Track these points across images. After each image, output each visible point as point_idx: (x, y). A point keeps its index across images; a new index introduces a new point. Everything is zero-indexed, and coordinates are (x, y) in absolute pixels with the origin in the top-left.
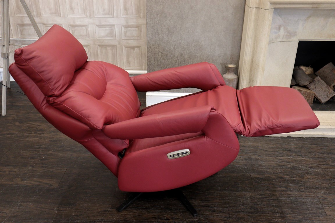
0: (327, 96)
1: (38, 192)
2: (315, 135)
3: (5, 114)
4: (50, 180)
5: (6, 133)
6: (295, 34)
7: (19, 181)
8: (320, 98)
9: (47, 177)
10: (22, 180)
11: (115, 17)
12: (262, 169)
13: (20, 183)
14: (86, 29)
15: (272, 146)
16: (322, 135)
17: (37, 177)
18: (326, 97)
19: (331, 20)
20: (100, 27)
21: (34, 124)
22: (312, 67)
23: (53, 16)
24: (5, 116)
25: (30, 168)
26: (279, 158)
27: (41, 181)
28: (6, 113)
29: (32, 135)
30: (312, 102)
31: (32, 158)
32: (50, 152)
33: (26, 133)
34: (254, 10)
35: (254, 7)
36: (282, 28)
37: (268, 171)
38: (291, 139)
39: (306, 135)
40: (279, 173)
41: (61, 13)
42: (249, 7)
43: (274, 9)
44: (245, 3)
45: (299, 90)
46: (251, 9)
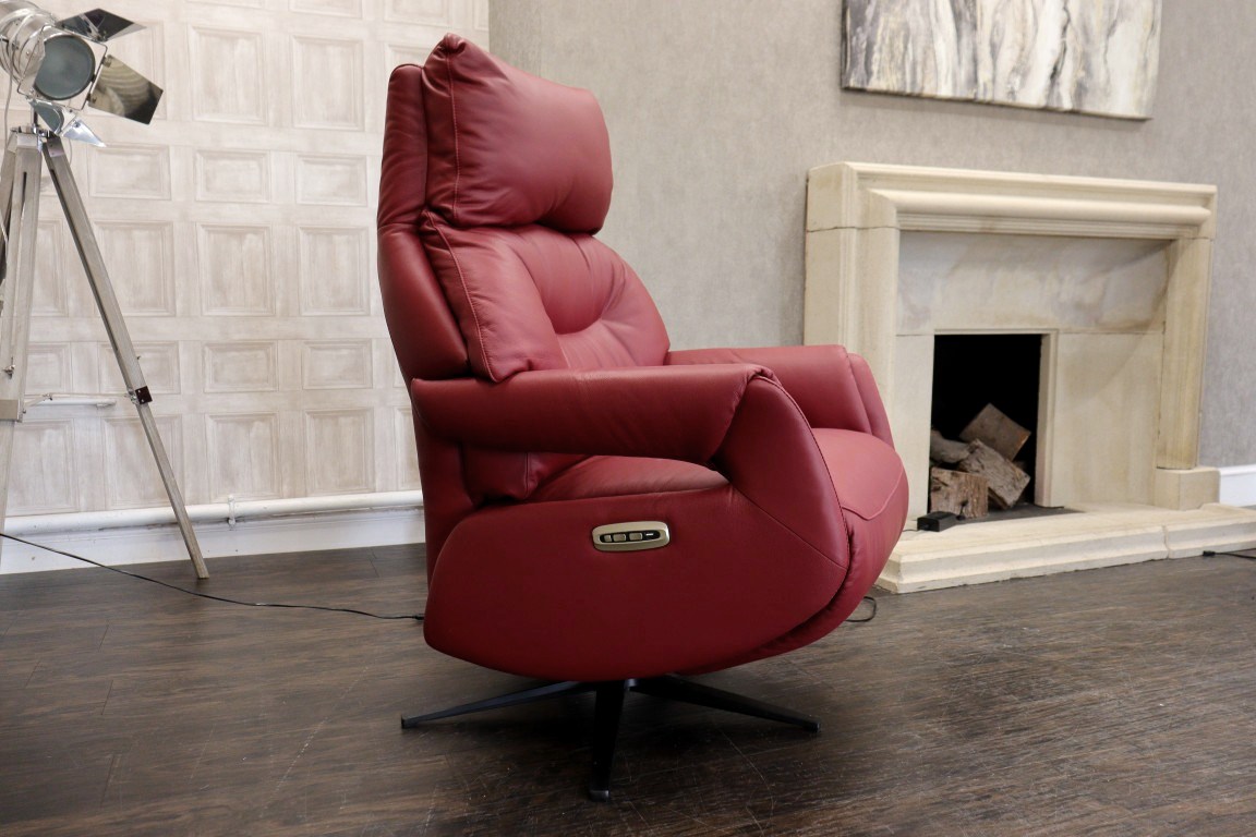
0: (1015, 486)
2: (1070, 564)
6: (926, 314)
7: (279, 831)
8: (1000, 493)
9: (390, 794)
10: (287, 824)
11: (372, 313)
12: (1052, 641)
14: (268, 355)
16: (1084, 562)
17: (345, 802)
18: (1013, 489)
19: (1000, 275)
20: (319, 349)
25: (282, 784)
26: (1053, 616)
27: (377, 808)
29: (177, 697)
30: (986, 505)
31: (259, 755)
32: (320, 727)
33: (143, 696)
34: (855, 231)
35: (855, 224)
36: (900, 298)
37: (1074, 643)
39: (1051, 567)
40: (1104, 641)
41: (179, 305)
42: (836, 228)
43: (901, 231)
44: (805, 230)
45: (953, 474)
46: (848, 230)
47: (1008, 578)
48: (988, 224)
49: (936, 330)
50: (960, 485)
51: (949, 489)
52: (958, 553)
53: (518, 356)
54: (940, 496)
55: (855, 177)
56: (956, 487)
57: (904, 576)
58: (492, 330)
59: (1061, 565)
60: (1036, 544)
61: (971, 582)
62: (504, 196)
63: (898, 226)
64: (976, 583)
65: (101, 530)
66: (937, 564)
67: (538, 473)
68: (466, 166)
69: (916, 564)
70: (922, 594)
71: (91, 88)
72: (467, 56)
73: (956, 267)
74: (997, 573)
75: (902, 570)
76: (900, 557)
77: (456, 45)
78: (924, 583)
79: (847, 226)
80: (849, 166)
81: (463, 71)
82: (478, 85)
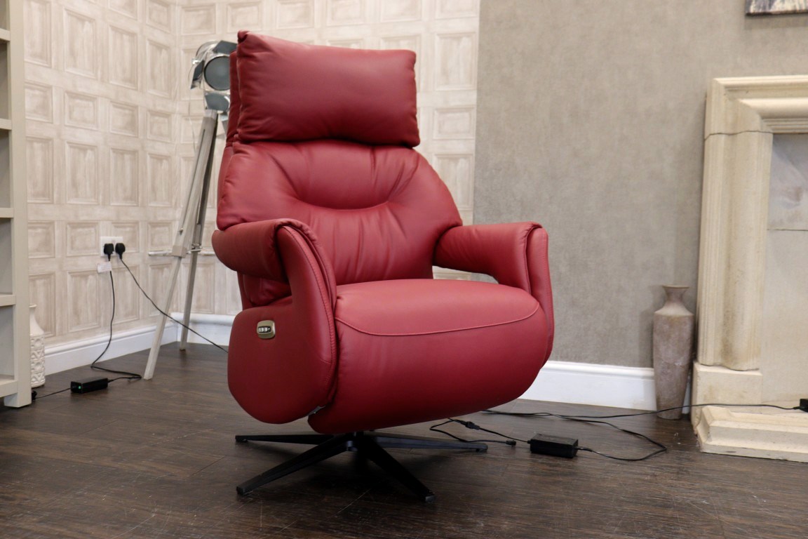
1: (134, 482)
3: (151, 376)
4: (177, 467)
7: (106, 462)
9: (171, 463)
10: (115, 460)
12: (758, 510)
13: (108, 464)
17: (150, 460)
25: (146, 447)
27: (155, 466)
29: (185, 406)
31: (162, 435)
33: (174, 403)
34: (723, 137)
35: (723, 132)
37: (776, 517)
42: (710, 135)
43: (774, 134)
44: (703, 139)
46: (715, 136)
52: (782, 429)
53: (235, 215)
55: (723, 91)
57: (713, 438)
61: (791, 459)
62: (269, 122)
63: (771, 131)
64: (800, 461)
66: (754, 434)
69: (727, 429)
70: (729, 457)
75: (712, 432)
76: (714, 420)
77: (242, 36)
78: (734, 448)
79: (716, 132)
80: (717, 82)
81: (246, 51)
82: (252, 57)
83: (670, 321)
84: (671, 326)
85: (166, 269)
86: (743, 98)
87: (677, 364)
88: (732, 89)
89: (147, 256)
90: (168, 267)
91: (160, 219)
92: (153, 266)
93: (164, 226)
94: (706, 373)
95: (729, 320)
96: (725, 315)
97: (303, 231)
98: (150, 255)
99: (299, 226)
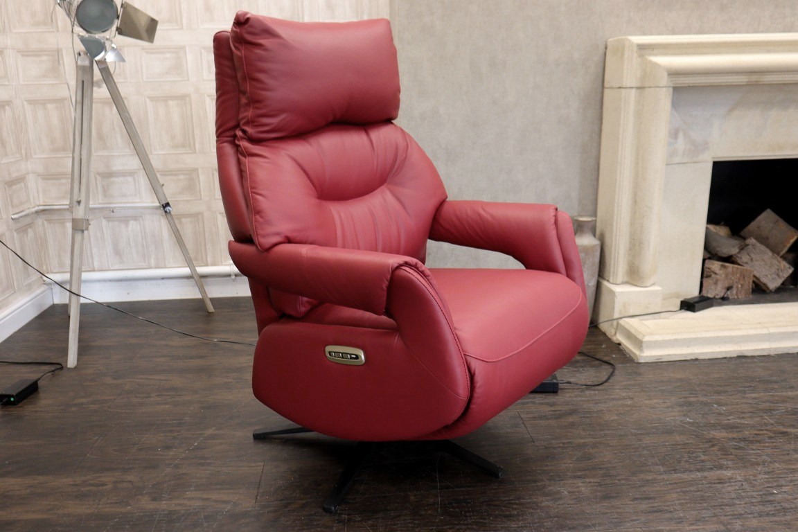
0: (778, 275)
1: (206, 524)
2: (793, 347)
4: (230, 491)
5: (84, 400)
6: (705, 146)
7: (146, 504)
8: (764, 280)
9: (218, 487)
10: (154, 499)
12: (729, 420)
13: (151, 506)
15: (719, 376)
17: (192, 488)
18: (777, 277)
19: (774, 113)
21: (150, 377)
22: (726, 224)
23: (179, 152)
24: (75, 368)
25: (168, 470)
26: (747, 395)
27: (206, 496)
28: (78, 361)
29: (152, 399)
30: (751, 290)
31: (168, 448)
32: (210, 432)
33: (136, 397)
34: (634, 91)
35: (634, 85)
36: (681, 135)
37: (745, 424)
38: (749, 360)
39: (775, 349)
40: (772, 424)
41: (197, 145)
42: (620, 88)
43: (674, 88)
44: (603, 87)
45: (722, 266)
46: (628, 90)
47: (735, 355)
48: (754, 78)
49: (713, 158)
50: (727, 275)
51: (718, 277)
52: (693, 336)
53: (278, 234)
54: (711, 281)
55: (635, 49)
56: (723, 276)
57: (645, 350)
58: (262, 217)
59: (785, 348)
60: (765, 331)
61: (701, 357)
62: (284, 119)
63: (672, 85)
64: (707, 358)
65: (163, 278)
66: (674, 343)
67: (307, 302)
68: (255, 101)
69: (656, 342)
70: (658, 365)
71: (117, 23)
72: (251, 26)
73: (731, 110)
74: (726, 352)
75: (644, 345)
76: (644, 336)
77: (242, 20)
78: (661, 356)
79: (628, 86)
80: (630, 41)
81: (249, 38)
82: (259, 45)
83: (587, 250)
84: (587, 254)
85: (29, 230)
86: (650, 55)
87: (590, 284)
88: (642, 48)
89: (11, 221)
90: (31, 227)
91: (14, 175)
92: (19, 230)
93: (19, 183)
94: (622, 292)
95: (636, 246)
96: (630, 242)
97: (417, 269)
98: (12, 219)
99: (414, 263)
